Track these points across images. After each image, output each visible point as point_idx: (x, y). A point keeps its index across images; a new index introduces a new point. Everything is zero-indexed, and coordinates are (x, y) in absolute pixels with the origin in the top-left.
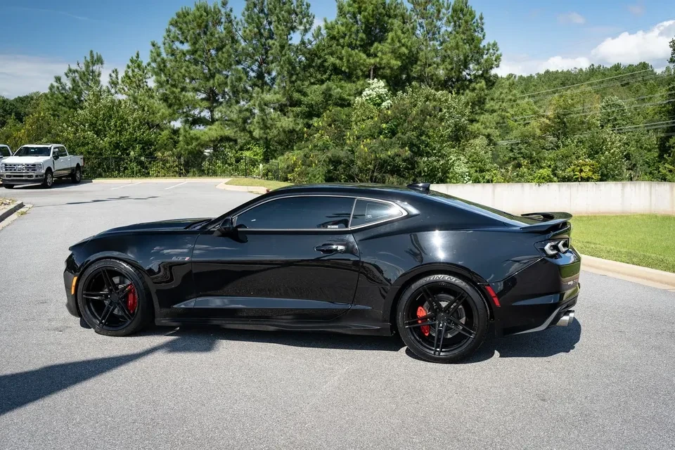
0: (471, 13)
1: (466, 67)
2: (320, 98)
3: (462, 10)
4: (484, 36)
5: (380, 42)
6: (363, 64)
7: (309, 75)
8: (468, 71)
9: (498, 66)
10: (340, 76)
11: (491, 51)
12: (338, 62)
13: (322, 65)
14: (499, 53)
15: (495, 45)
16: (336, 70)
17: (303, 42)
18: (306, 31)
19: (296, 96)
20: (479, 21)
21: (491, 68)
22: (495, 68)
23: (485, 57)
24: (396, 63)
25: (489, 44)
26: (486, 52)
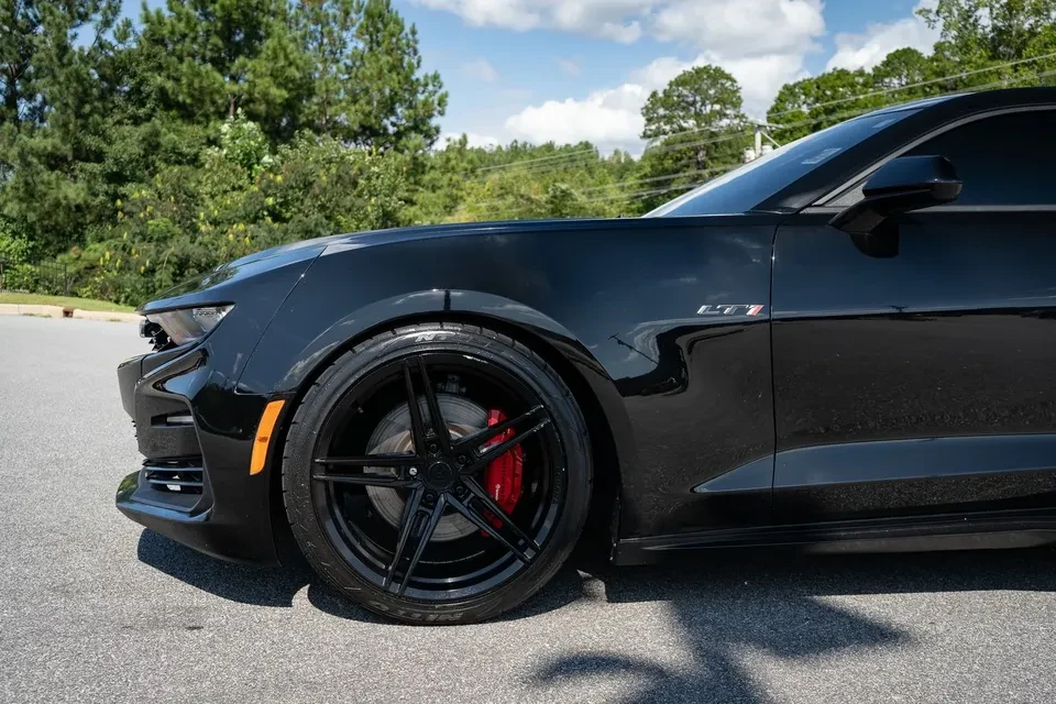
0: (397, 22)
1: (392, 111)
2: (137, 150)
3: (381, 16)
4: (419, 63)
5: (247, 57)
6: (218, 92)
7: (111, 106)
8: (393, 119)
9: (442, 113)
10: (173, 113)
11: (430, 88)
12: (169, 85)
13: (136, 90)
14: (442, 91)
15: (436, 77)
16: (166, 101)
17: (102, 45)
18: (107, 23)
19: (91, 141)
20: (410, 37)
21: (431, 116)
22: (439, 117)
23: (421, 97)
24: (279, 94)
25: (426, 77)
26: (421, 89)
